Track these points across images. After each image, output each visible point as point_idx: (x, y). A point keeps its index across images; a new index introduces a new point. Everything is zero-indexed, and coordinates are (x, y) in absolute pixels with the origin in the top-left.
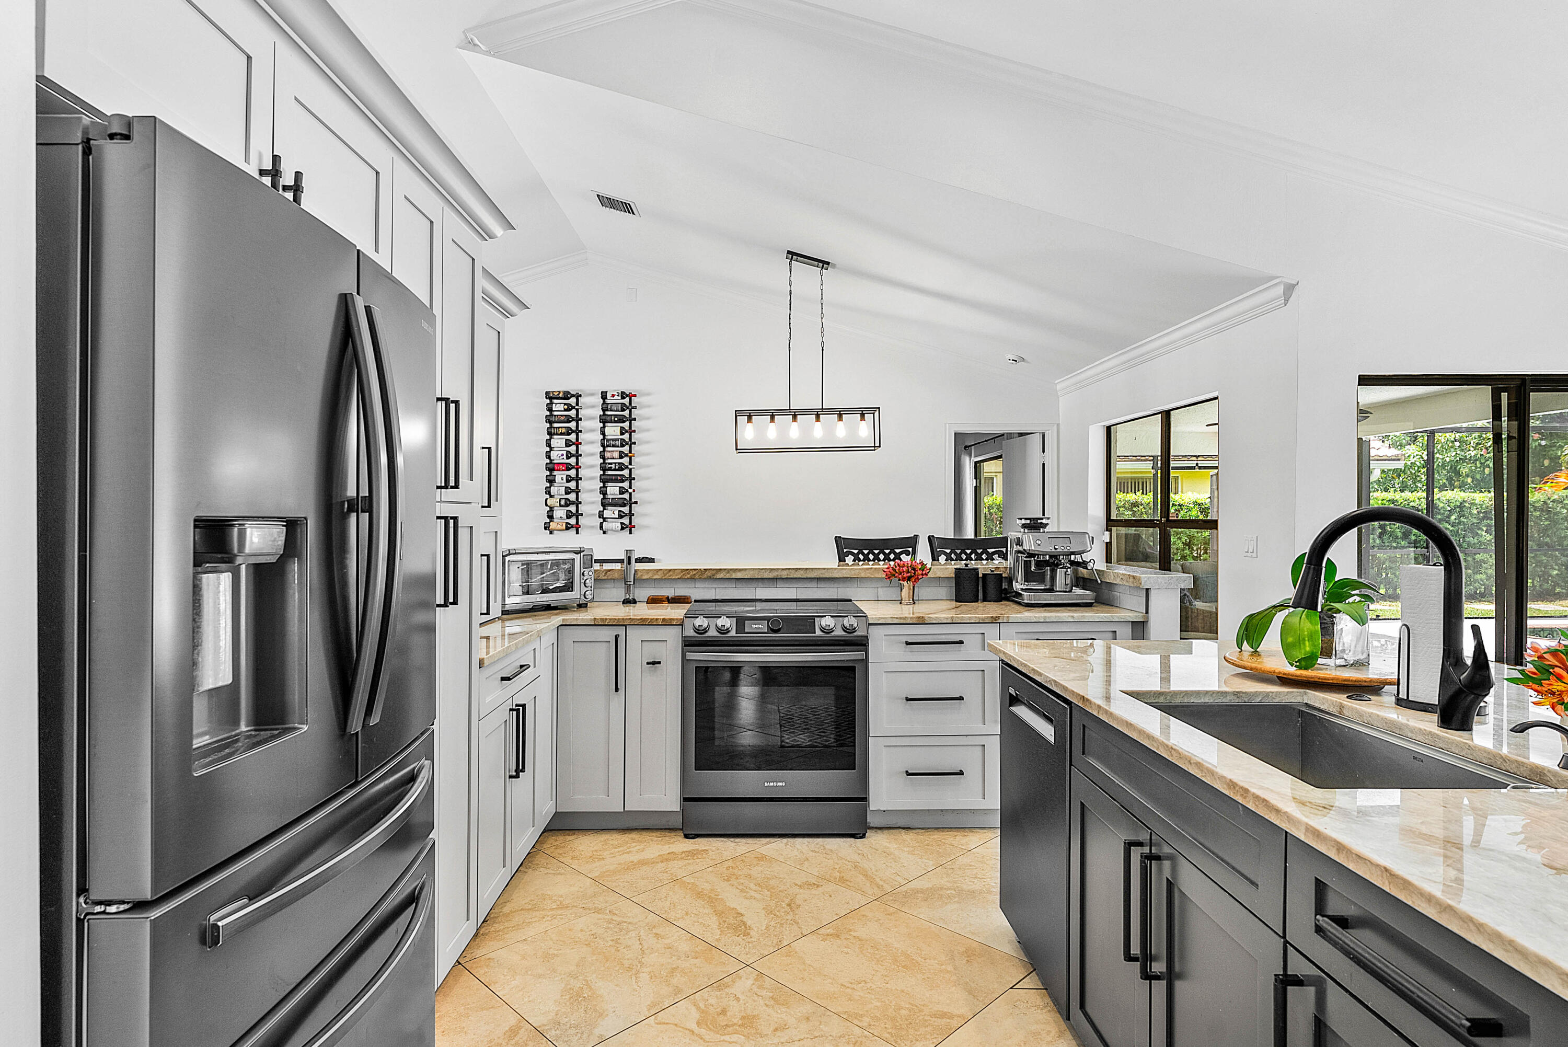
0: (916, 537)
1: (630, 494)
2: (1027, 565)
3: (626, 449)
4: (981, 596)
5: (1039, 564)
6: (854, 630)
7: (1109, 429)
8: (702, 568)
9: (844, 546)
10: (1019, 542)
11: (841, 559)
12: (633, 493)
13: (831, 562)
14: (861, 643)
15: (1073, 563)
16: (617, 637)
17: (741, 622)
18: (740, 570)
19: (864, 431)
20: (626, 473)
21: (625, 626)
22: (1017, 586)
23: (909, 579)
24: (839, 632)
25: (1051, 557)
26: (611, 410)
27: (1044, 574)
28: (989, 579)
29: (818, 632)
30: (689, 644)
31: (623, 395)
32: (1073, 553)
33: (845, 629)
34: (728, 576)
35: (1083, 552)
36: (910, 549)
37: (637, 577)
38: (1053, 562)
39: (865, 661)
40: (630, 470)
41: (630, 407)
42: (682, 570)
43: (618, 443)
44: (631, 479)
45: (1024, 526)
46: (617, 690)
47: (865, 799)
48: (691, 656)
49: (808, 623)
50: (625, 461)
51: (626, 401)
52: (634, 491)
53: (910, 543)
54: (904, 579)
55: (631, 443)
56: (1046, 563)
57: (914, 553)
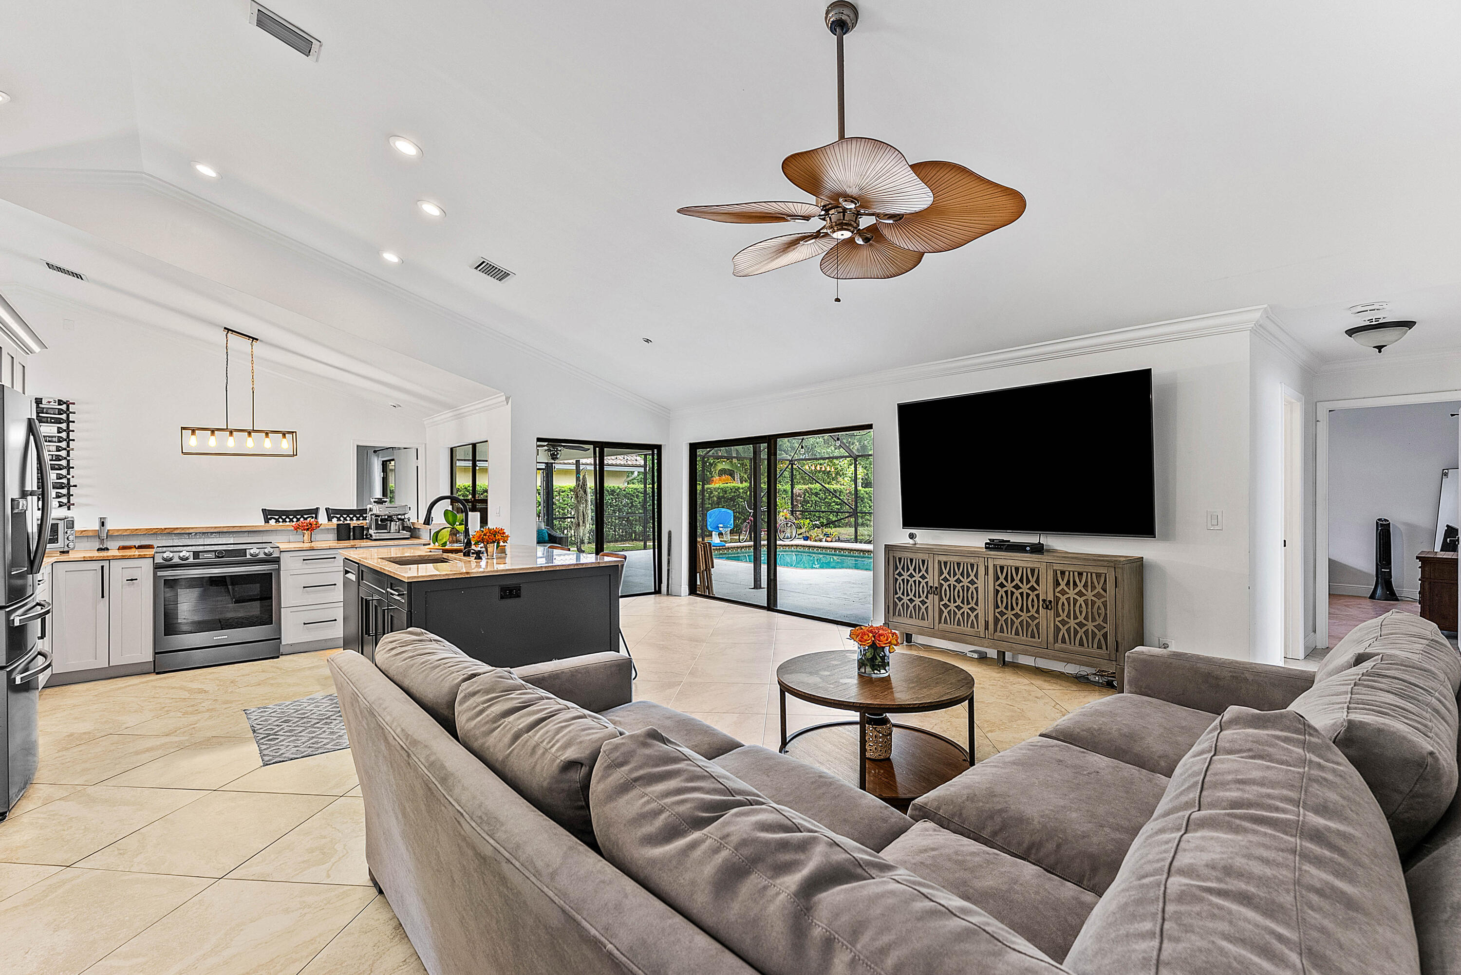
0: (317, 509)
1: (69, 479)
2: (377, 520)
3: (64, 444)
4: (352, 538)
5: (382, 520)
6: (271, 554)
7: (452, 449)
8: (163, 527)
9: (268, 515)
10: (371, 510)
11: (267, 521)
12: (71, 479)
13: (261, 522)
14: (277, 561)
15: (399, 519)
16: (102, 567)
17: (196, 555)
18: (192, 528)
19: (285, 445)
20: (64, 463)
21: (109, 560)
22: (371, 532)
23: (308, 529)
24: (262, 556)
25: (388, 516)
26: (47, 413)
27: (386, 525)
28: (356, 528)
29: (248, 556)
30: (157, 567)
31: (60, 402)
32: (399, 514)
33: (265, 554)
34: (183, 532)
35: (404, 514)
36: (314, 516)
37: (109, 534)
38: (390, 519)
39: (279, 570)
40: (68, 461)
41: (68, 412)
42: (147, 529)
43: (56, 439)
44: (69, 468)
45: (375, 502)
46: (103, 597)
47: (279, 639)
48: (159, 574)
49: (243, 552)
50: (63, 453)
51: (64, 407)
52: (73, 477)
53: (316, 511)
54: (304, 530)
55: (68, 440)
56: (386, 520)
57: (316, 518)
